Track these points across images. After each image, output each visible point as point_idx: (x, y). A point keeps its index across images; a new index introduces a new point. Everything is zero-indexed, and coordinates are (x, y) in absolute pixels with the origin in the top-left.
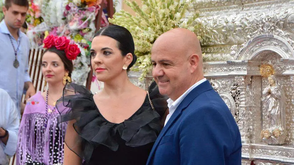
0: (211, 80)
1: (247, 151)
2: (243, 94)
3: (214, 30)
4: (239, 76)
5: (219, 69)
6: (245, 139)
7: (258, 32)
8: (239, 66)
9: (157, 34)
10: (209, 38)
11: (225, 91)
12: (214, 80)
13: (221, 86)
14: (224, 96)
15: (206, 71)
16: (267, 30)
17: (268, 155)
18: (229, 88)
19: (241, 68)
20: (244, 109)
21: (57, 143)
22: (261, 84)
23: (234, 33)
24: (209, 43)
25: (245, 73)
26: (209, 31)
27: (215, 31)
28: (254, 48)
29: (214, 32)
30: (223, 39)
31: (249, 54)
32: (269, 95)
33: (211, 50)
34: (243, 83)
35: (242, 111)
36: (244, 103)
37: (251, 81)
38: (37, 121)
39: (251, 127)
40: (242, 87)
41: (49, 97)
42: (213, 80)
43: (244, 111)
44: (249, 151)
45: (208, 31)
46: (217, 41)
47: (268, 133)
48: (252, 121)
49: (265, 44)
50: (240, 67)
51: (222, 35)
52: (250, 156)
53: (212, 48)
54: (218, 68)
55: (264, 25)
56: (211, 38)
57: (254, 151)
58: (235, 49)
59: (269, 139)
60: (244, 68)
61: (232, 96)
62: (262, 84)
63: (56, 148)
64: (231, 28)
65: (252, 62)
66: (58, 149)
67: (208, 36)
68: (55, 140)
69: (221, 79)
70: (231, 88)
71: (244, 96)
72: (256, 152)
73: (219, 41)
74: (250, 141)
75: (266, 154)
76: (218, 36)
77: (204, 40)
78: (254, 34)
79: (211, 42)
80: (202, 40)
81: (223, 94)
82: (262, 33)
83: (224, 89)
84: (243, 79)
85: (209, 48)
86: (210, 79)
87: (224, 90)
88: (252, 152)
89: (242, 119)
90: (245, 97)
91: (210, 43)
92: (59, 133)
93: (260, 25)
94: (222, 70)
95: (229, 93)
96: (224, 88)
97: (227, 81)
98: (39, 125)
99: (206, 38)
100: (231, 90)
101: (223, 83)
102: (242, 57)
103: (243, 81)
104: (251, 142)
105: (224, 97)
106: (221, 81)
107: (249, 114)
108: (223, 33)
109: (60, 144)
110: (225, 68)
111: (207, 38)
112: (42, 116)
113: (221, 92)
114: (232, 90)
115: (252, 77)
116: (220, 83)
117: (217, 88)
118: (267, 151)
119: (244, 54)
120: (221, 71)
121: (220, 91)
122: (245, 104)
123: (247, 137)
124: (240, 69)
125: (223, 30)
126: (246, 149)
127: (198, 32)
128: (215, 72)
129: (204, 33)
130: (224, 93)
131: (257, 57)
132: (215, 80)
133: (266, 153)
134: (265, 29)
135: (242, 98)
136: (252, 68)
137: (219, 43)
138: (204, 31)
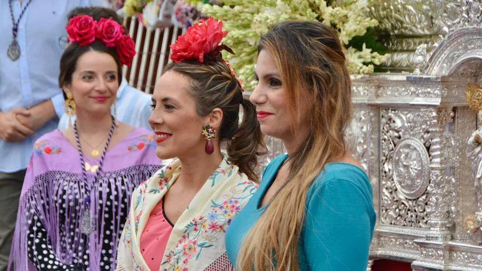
0: (390, 111)
1: (441, 256)
2: (437, 142)
3: (409, 5)
4: (429, 106)
5: (404, 89)
6: (438, 233)
7: (461, 21)
8: (429, 88)
9: (297, 12)
10: (402, 23)
11: (414, 135)
12: (395, 110)
13: (406, 125)
14: (411, 145)
15: (381, 93)
16: (475, 17)
17: (477, 264)
18: (419, 128)
19: (432, 92)
20: (438, 172)
21: (108, 232)
22: (475, 123)
23: (443, 13)
24: (403, 30)
25: (437, 102)
26: (400, 6)
27: (410, 8)
28: (455, 52)
29: (409, 10)
30: (425, 23)
31: (447, 64)
32: (478, 146)
33: (408, 44)
34: (435, 121)
35: (433, 176)
36: (438, 160)
37: (454, 118)
38: (66, 188)
39: (453, 208)
40: (434, 130)
41: (81, 140)
42: (393, 112)
43: (437, 176)
44: (444, 256)
45: (398, 8)
46: (417, 28)
47: (474, 222)
48: (454, 196)
49: (473, 46)
50: (429, 90)
51: (423, 16)
52: (445, 266)
53: (410, 40)
54: (402, 88)
55: (470, 8)
56: (405, 22)
57: (454, 256)
58: (423, 53)
59: (476, 233)
60: (435, 92)
61: (425, 144)
62: (478, 123)
63: (106, 241)
64: (439, 3)
65: (451, 79)
66: (111, 244)
67: (399, 16)
68: (105, 226)
69: (406, 111)
70: (423, 129)
71: (438, 146)
72: (457, 257)
73: (421, 28)
74: (449, 237)
75: (474, 262)
76: (417, 18)
77: (392, 24)
78: (454, 24)
79: (406, 28)
80: (390, 25)
81: (409, 141)
82: (466, 23)
83: (411, 130)
84: (434, 114)
85: (406, 41)
86: (389, 109)
87: (412, 133)
88: (450, 257)
89: (434, 193)
90: (441, 149)
91: (405, 30)
92: (112, 211)
93: (464, 8)
94: (408, 91)
95: (419, 139)
96: (412, 128)
97: (417, 113)
98: (71, 197)
99: (397, 22)
100: (423, 134)
101: (409, 118)
102: (435, 68)
103: (434, 118)
104: (452, 239)
105: (411, 147)
106: (407, 114)
107: (449, 182)
108: (425, 13)
109: (114, 234)
110: (413, 89)
111: (398, 20)
112: (73, 178)
113: (407, 136)
114: (425, 133)
115: (455, 110)
116: (404, 118)
117: (400, 128)
118: (475, 255)
119: (438, 62)
120: (406, 93)
121: (404, 134)
122: (441, 163)
123: (444, 229)
124: (429, 93)
125: (425, 7)
126: (439, 252)
127: (381, 7)
128: (396, 96)
129: (391, 10)
130: (412, 139)
131: (462, 69)
132: (397, 112)
133: (473, 260)
134: (472, 15)
135: (436, 150)
136: (454, 91)
137: (421, 32)
138: (392, 7)
